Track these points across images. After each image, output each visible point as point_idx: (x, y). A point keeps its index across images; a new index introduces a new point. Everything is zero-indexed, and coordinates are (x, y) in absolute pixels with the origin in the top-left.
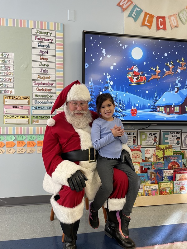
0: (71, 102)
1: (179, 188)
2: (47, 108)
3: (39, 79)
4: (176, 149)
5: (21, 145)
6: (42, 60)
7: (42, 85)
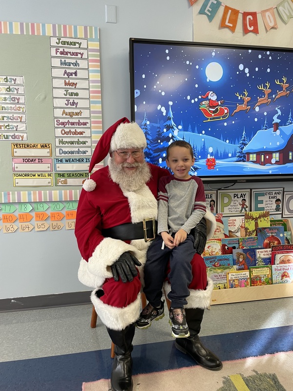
0: (118, 151)
1: (280, 275)
2: (79, 160)
3: (64, 116)
4: (275, 217)
5: (41, 218)
6: (68, 87)
7: (70, 126)
